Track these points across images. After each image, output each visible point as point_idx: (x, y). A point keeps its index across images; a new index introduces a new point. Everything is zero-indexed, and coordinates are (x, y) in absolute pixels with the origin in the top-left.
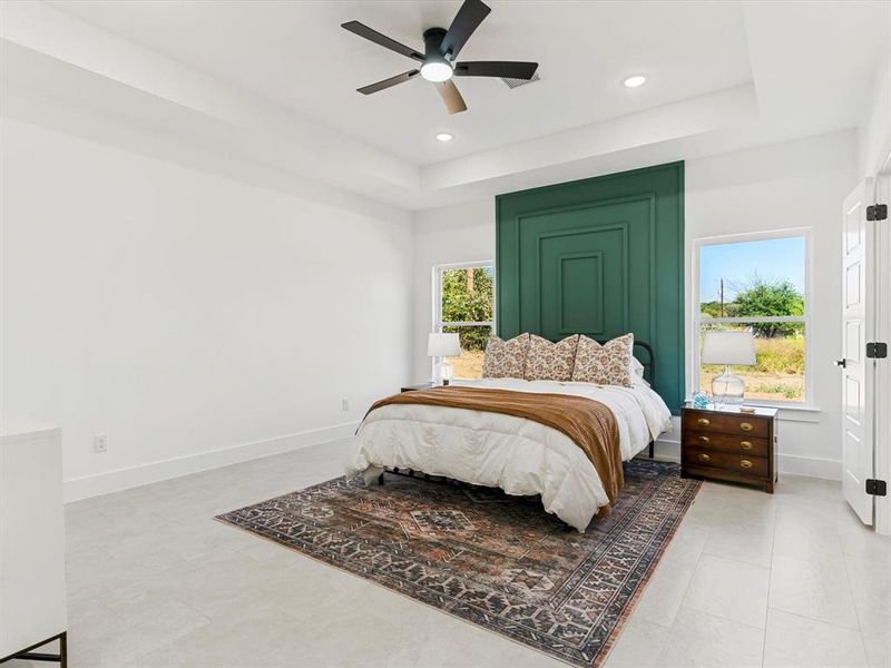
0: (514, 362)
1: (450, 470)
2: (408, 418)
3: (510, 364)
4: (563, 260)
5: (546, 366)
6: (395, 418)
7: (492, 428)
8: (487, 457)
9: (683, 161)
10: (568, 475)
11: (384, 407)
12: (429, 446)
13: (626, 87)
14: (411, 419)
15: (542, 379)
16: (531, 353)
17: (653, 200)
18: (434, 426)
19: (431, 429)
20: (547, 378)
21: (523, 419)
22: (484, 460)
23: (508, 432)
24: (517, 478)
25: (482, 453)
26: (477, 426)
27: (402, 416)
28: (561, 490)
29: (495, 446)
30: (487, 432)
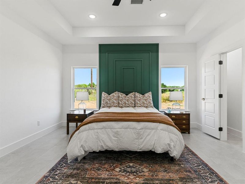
0: (115, 102)
1: (129, 148)
2: (104, 128)
3: (114, 103)
4: (123, 68)
5: (127, 103)
6: (97, 129)
7: (146, 128)
8: (144, 140)
9: (158, 44)
10: (178, 141)
11: (90, 124)
12: (117, 139)
13: (160, 17)
14: (106, 129)
15: (126, 107)
16: (120, 99)
17: (150, 53)
18: (119, 130)
19: (117, 131)
20: (128, 107)
21: (158, 123)
22: (143, 141)
23: (153, 129)
24: (162, 146)
25: (142, 138)
26: (139, 128)
27: (101, 128)
28: (176, 147)
29: (149, 135)
30: (144, 130)
